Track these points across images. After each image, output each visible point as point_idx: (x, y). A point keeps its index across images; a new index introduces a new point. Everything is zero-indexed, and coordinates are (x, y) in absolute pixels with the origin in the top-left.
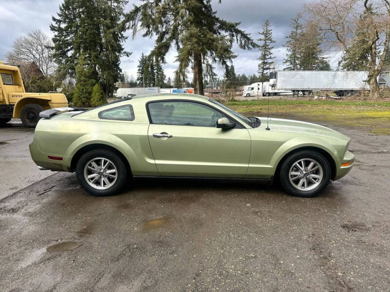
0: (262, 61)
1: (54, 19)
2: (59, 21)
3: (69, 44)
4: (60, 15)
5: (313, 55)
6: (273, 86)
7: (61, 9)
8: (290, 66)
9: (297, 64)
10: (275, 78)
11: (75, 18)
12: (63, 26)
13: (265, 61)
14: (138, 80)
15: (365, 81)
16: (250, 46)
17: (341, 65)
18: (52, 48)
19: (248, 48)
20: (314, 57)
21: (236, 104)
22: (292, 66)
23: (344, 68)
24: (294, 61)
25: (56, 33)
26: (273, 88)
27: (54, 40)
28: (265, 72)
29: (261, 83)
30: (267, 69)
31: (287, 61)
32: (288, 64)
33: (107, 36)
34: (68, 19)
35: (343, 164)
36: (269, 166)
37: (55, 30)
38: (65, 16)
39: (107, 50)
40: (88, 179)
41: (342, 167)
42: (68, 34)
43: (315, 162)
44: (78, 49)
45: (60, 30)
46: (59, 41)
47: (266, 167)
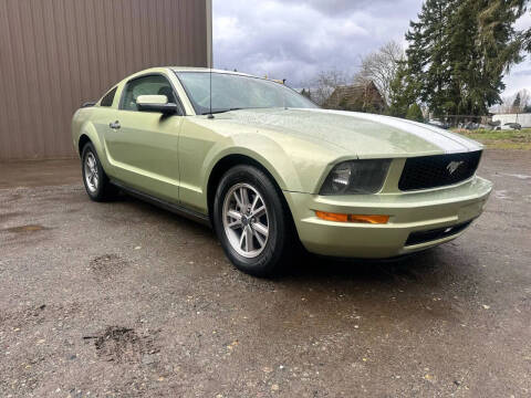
1: (412, 24)
2: (419, 26)
3: (428, 55)
4: (420, 17)
7: (424, 8)
11: (441, 17)
12: (422, 31)
18: (405, 63)
25: (413, 42)
27: (408, 52)
33: (483, 35)
34: (431, 19)
35: (318, 213)
36: (199, 190)
37: (411, 38)
38: (427, 17)
39: (481, 56)
40: (87, 176)
41: (313, 220)
42: (428, 41)
43: (258, 196)
44: (438, 60)
45: (418, 37)
46: (415, 51)
47: (196, 190)
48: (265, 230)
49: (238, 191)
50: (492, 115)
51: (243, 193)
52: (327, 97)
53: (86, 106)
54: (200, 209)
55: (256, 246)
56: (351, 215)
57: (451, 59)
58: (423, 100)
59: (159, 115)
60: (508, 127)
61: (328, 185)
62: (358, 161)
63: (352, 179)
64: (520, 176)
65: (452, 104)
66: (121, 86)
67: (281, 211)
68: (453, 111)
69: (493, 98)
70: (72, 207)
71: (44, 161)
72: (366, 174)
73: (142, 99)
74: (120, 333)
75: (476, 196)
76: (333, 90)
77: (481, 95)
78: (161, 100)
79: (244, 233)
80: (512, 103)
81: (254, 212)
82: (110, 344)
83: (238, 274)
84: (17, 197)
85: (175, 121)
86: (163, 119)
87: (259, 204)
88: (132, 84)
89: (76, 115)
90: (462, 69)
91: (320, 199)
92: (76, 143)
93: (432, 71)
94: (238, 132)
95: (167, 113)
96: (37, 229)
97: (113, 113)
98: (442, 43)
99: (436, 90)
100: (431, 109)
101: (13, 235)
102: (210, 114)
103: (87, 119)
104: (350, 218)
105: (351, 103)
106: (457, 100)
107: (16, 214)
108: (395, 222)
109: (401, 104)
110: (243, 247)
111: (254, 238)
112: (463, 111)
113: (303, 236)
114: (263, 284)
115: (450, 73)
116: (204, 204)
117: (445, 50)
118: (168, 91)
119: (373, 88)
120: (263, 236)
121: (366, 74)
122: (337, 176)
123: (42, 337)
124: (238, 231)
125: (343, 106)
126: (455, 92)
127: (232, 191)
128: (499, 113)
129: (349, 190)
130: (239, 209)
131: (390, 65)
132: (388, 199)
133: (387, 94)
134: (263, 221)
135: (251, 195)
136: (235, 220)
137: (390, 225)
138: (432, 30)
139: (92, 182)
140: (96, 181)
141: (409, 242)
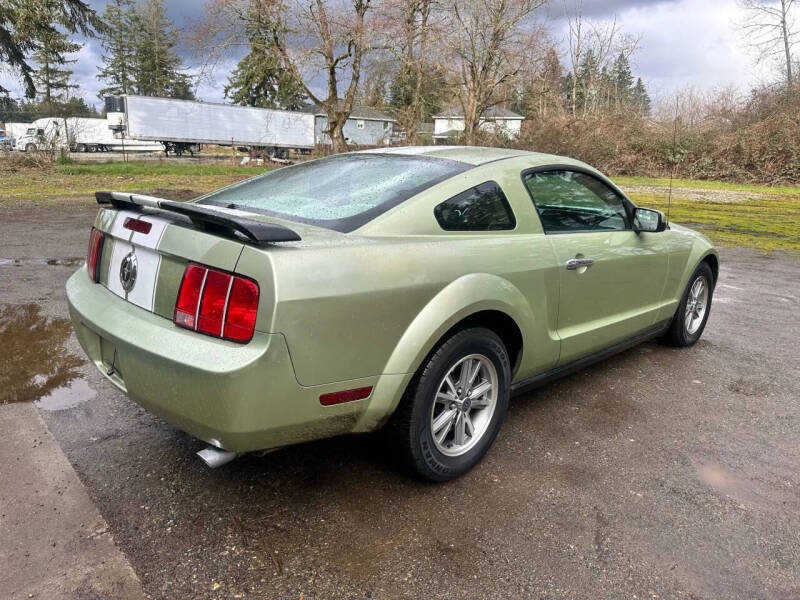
0: (43, 66)
5: (161, 66)
6: (119, 129)
8: (115, 86)
9: (131, 83)
10: (122, 111)
13: (51, 66)
15: (326, 132)
16: (90, 26)
17: (230, 94)
19: (85, 30)
20: (165, 72)
21: (89, 171)
22: (119, 85)
23: (236, 102)
24: (124, 76)
26: (119, 134)
28: (54, 92)
29: (61, 120)
30: (59, 86)
31: (105, 74)
32: (110, 79)
36: (675, 300)
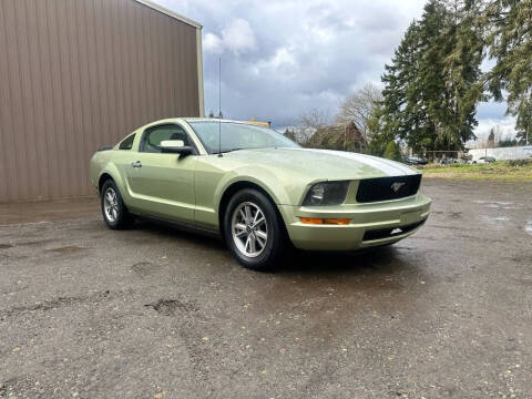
1: (387, 68)
2: (394, 69)
3: (404, 96)
4: (395, 61)
7: (396, 53)
11: (413, 61)
12: (397, 74)
14: (518, 136)
18: (382, 103)
25: (388, 84)
27: (384, 93)
33: (453, 77)
34: (405, 63)
35: (302, 219)
36: (212, 211)
37: (386, 80)
38: (400, 61)
39: (453, 95)
40: (106, 209)
41: (299, 224)
42: (402, 82)
43: (259, 210)
44: (413, 100)
45: (393, 79)
46: (391, 93)
47: (209, 211)
48: (264, 235)
49: (243, 209)
50: (468, 150)
51: (247, 209)
52: (310, 136)
53: (104, 149)
54: (212, 225)
55: (258, 247)
56: (325, 219)
57: (425, 99)
58: (402, 137)
59: (178, 155)
60: (483, 161)
61: (308, 199)
62: (327, 182)
63: (325, 195)
64: (479, 202)
65: (429, 140)
66: (139, 133)
67: (275, 219)
68: (430, 147)
69: (467, 134)
70: (96, 234)
71: (49, 201)
72: (334, 191)
73: (166, 144)
74: (170, 303)
75: (413, 206)
76: (315, 130)
77: (456, 131)
78: (179, 144)
79: (249, 239)
80: (487, 138)
81: (256, 223)
82: (164, 308)
83: (245, 270)
84: (43, 228)
85: (192, 159)
86: (181, 158)
87: (260, 216)
88: (148, 131)
89: (95, 157)
90: (436, 107)
91: (303, 209)
92: (95, 181)
93: (408, 109)
94: (241, 165)
95: (184, 154)
96: (75, 249)
97: (133, 155)
98: (416, 85)
99: (413, 128)
100: (410, 145)
101: (57, 253)
102: (220, 153)
103: (108, 160)
104: (324, 222)
105: (333, 141)
106: (434, 137)
107: (50, 241)
108: (354, 223)
109: (380, 142)
110: (248, 250)
111: (257, 243)
112: (440, 147)
113: (292, 236)
114: (264, 275)
115: (424, 112)
116: (216, 221)
117: (419, 91)
118: (183, 136)
119: (353, 127)
120: (262, 240)
121: (346, 114)
122: (314, 194)
123: (116, 306)
124: (244, 239)
125: (325, 145)
126: (431, 130)
127: (239, 209)
128: (475, 148)
129: (324, 203)
130: (244, 223)
131: (369, 105)
132: (349, 208)
133: (366, 133)
134: (263, 229)
135: (253, 210)
136: (241, 230)
137: (351, 225)
138: (406, 73)
139: (111, 213)
140: (115, 212)
141: (365, 238)
